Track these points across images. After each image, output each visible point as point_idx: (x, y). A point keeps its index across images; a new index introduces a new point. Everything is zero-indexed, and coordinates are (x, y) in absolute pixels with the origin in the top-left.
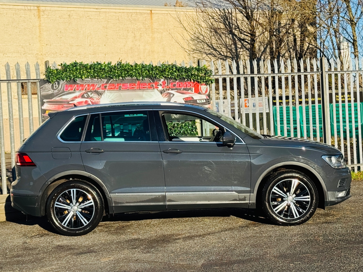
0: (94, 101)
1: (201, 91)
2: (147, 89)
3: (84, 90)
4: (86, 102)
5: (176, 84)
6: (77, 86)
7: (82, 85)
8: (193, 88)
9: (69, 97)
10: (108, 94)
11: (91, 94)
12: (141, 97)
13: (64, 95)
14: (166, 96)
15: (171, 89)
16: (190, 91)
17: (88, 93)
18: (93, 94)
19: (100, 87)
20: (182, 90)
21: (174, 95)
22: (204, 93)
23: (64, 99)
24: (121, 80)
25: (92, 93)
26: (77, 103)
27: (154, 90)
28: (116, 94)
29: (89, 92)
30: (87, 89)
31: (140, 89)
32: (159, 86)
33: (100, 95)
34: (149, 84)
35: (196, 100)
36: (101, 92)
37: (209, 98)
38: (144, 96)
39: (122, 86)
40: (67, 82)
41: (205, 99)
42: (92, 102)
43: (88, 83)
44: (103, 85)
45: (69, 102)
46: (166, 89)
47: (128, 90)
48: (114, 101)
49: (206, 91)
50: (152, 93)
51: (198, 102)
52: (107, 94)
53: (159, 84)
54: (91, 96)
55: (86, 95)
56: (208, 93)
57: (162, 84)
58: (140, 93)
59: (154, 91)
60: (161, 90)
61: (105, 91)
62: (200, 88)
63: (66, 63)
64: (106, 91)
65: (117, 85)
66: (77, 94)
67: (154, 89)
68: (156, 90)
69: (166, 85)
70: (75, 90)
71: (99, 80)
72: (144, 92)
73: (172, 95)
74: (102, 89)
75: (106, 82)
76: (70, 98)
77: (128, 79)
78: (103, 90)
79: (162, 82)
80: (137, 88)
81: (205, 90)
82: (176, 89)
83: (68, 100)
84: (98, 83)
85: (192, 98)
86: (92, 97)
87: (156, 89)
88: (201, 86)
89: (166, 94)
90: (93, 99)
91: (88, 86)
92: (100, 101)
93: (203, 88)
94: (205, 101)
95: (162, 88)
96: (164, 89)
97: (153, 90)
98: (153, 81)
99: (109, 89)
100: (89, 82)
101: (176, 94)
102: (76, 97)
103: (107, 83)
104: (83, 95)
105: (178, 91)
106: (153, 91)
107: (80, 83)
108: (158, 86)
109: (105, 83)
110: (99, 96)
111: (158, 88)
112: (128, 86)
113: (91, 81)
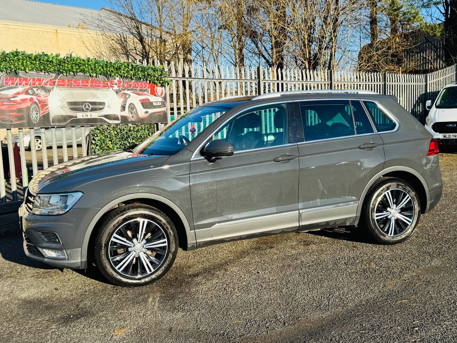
0: (40, 99)
1: (157, 92)
2: (102, 88)
3: (29, 85)
4: (31, 99)
5: (132, 84)
6: (20, 80)
7: (26, 79)
8: (149, 90)
9: (10, 93)
10: (58, 91)
11: (37, 90)
13: (4, 90)
14: (122, 96)
15: (127, 89)
16: (146, 93)
17: (33, 89)
18: (39, 91)
19: (48, 82)
20: (138, 91)
21: (130, 96)
22: (160, 95)
23: (4, 95)
24: (72, 75)
25: (39, 89)
26: (20, 101)
27: (109, 89)
28: (66, 91)
29: (35, 87)
30: (32, 84)
31: (94, 88)
32: (115, 85)
33: (47, 91)
34: (104, 82)
35: (152, 103)
36: (49, 89)
37: (164, 101)
38: (98, 95)
39: (73, 82)
40: (6, 74)
41: (161, 102)
42: (38, 100)
43: (34, 77)
44: (51, 80)
45: (10, 99)
46: (122, 89)
47: (81, 87)
48: (65, 99)
49: (162, 94)
50: (107, 92)
51: (154, 104)
52: (56, 91)
53: (114, 83)
54: (37, 92)
55: (32, 91)
56: (163, 95)
57: (117, 83)
58: (93, 91)
59: (109, 90)
60: (117, 90)
61: (53, 87)
63: (4, 51)
64: (55, 88)
65: (68, 82)
66: (20, 89)
68: (111, 89)
69: (122, 84)
70: (17, 85)
71: (47, 74)
72: (98, 91)
73: (128, 96)
74: (50, 85)
75: (54, 76)
77: (80, 75)
78: (52, 87)
79: (118, 81)
80: (90, 86)
81: (161, 92)
82: (132, 90)
83: (9, 96)
84: (46, 78)
85: (148, 99)
86: (38, 94)
87: (111, 88)
88: (157, 88)
89: (122, 94)
90: (40, 97)
91: (34, 80)
92: (49, 99)
93: (159, 90)
94: (161, 104)
95: (118, 87)
96: (119, 89)
97: (108, 89)
98: (108, 79)
99: (58, 85)
100: (34, 75)
101: (133, 95)
102: (18, 94)
103: (56, 78)
104: (27, 91)
105: (134, 92)
106: (108, 90)
107: (23, 76)
108: (113, 85)
109: (53, 78)
110: (47, 93)
111: (113, 87)
112: (81, 83)
113: (36, 75)
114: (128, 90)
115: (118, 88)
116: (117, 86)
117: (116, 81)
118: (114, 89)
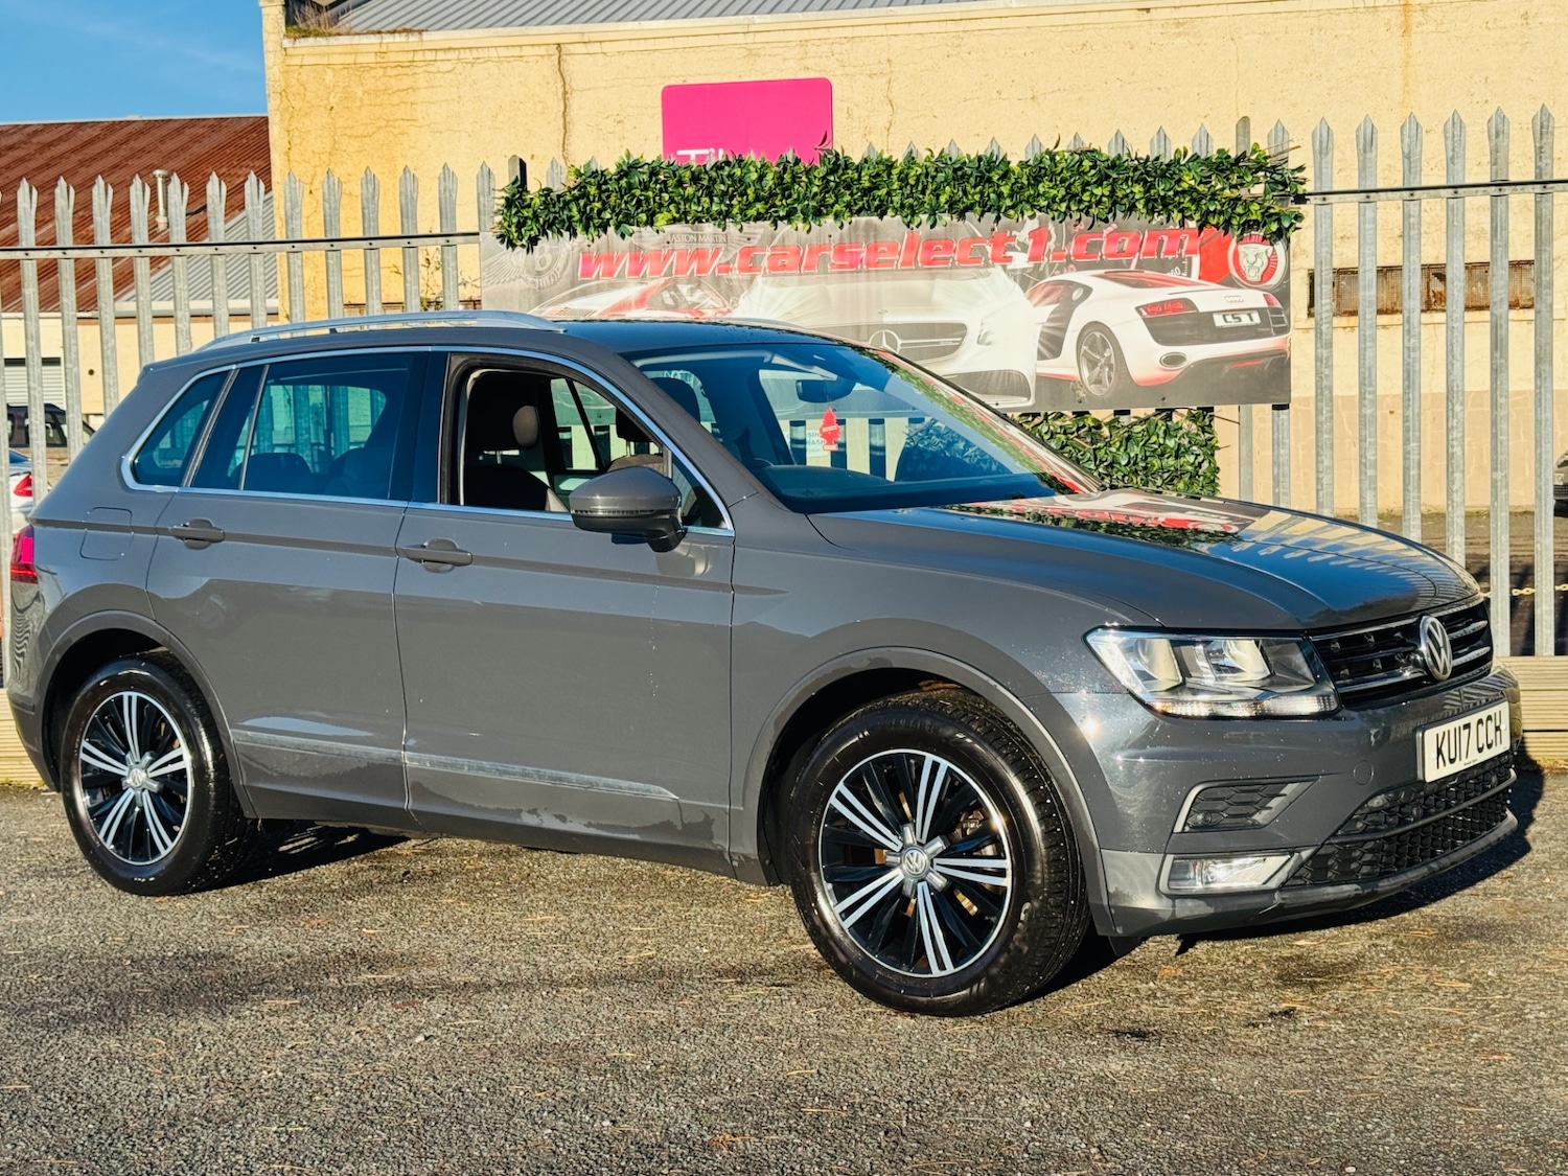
2: (954, 267)
3: (663, 273)
5: (1104, 239)
6: (634, 259)
7: (655, 256)
8: (1196, 260)
9: (597, 304)
10: (769, 290)
11: (692, 291)
12: (927, 302)
13: (577, 295)
14: (1046, 296)
15: (1075, 263)
16: (1174, 274)
17: (679, 286)
18: (699, 293)
19: (733, 260)
20: (1133, 268)
21: (1088, 291)
22: (1257, 278)
23: (577, 312)
24: (831, 228)
25: (698, 287)
27: (991, 270)
28: (804, 289)
29: (684, 281)
30: (674, 271)
31: (918, 269)
32: (1016, 250)
33: (730, 294)
34: (965, 245)
35: (1210, 314)
36: (736, 284)
37: (1280, 306)
38: (937, 296)
39: (832, 253)
40: (589, 242)
41: (1260, 311)
43: (682, 246)
44: (745, 253)
46: (1052, 266)
47: (862, 271)
49: (1268, 273)
50: (979, 285)
51: (1219, 321)
52: (762, 290)
53: (1015, 244)
54: (690, 299)
55: (672, 296)
56: (1275, 280)
57: (1030, 243)
58: (919, 284)
59: (989, 274)
60: (1024, 270)
61: (753, 277)
62: (1236, 254)
64: (759, 279)
65: (810, 253)
66: (633, 290)
67: (987, 266)
68: (997, 270)
69: (1051, 245)
70: (621, 275)
71: (731, 230)
72: (940, 283)
73: (1077, 294)
74: (742, 270)
75: (760, 237)
76: (600, 310)
77: (861, 225)
78: (747, 275)
79: (1032, 234)
80: (903, 264)
81: (1262, 263)
82: (1103, 265)
84: (726, 243)
85: (1188, 303)
86: (695, 304)
87: (998, 265)
88: (1241, 248)
89: (1048, 288)
90: (702, 314)
91: (682, 255)
93: (1252, 258)
94: (1257, 319)
95: (1031, 259)
96: (1037, 266)
97: (982, 271)
98: (987, 229)
99: (771, 269)
100: (684, 238)
101: (1102, 288)
102: (625, 306)
103: (764, 243)
104: (658, 296)
105: (1110, 275)
106: (982, 275)
107: (646, 246)
108: (1008, 254)
109: (755, 243)
110: (728, 299)
111: (1009, 259)
112: (864, 255)
113: (691, 237)
114: (1080, 268)
115: (1031, 264)
116: (1026, 256)
117: (1023, 235)
118: (1010, 266)
